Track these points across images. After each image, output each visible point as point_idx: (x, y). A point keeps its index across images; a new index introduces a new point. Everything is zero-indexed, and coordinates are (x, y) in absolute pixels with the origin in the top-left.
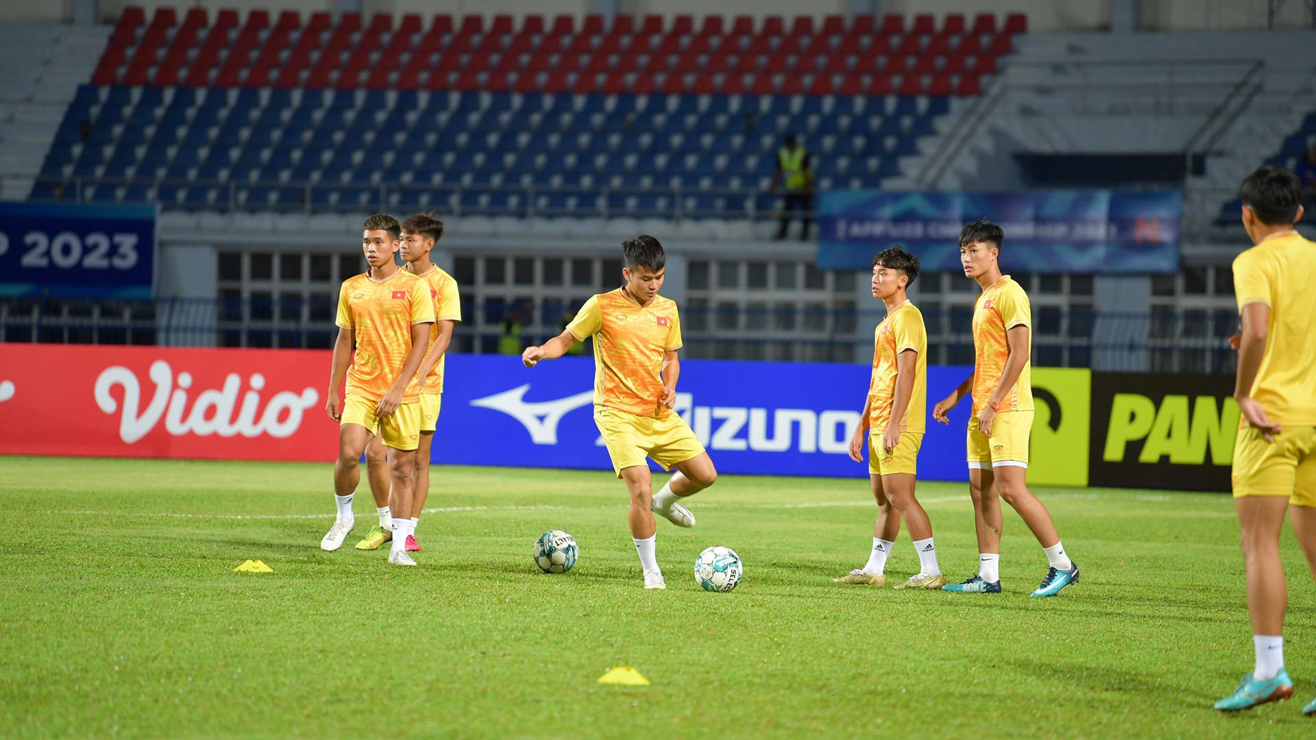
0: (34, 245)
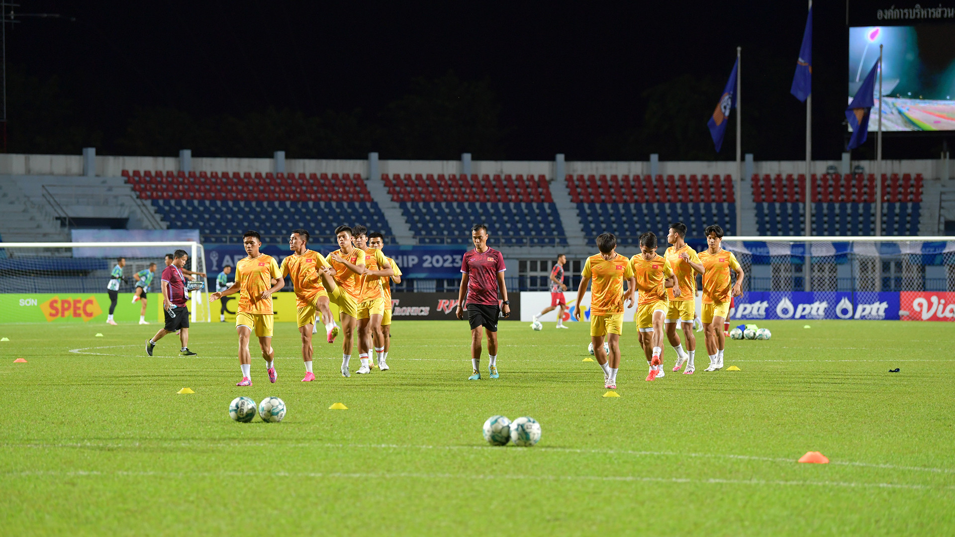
0: (427, 260)
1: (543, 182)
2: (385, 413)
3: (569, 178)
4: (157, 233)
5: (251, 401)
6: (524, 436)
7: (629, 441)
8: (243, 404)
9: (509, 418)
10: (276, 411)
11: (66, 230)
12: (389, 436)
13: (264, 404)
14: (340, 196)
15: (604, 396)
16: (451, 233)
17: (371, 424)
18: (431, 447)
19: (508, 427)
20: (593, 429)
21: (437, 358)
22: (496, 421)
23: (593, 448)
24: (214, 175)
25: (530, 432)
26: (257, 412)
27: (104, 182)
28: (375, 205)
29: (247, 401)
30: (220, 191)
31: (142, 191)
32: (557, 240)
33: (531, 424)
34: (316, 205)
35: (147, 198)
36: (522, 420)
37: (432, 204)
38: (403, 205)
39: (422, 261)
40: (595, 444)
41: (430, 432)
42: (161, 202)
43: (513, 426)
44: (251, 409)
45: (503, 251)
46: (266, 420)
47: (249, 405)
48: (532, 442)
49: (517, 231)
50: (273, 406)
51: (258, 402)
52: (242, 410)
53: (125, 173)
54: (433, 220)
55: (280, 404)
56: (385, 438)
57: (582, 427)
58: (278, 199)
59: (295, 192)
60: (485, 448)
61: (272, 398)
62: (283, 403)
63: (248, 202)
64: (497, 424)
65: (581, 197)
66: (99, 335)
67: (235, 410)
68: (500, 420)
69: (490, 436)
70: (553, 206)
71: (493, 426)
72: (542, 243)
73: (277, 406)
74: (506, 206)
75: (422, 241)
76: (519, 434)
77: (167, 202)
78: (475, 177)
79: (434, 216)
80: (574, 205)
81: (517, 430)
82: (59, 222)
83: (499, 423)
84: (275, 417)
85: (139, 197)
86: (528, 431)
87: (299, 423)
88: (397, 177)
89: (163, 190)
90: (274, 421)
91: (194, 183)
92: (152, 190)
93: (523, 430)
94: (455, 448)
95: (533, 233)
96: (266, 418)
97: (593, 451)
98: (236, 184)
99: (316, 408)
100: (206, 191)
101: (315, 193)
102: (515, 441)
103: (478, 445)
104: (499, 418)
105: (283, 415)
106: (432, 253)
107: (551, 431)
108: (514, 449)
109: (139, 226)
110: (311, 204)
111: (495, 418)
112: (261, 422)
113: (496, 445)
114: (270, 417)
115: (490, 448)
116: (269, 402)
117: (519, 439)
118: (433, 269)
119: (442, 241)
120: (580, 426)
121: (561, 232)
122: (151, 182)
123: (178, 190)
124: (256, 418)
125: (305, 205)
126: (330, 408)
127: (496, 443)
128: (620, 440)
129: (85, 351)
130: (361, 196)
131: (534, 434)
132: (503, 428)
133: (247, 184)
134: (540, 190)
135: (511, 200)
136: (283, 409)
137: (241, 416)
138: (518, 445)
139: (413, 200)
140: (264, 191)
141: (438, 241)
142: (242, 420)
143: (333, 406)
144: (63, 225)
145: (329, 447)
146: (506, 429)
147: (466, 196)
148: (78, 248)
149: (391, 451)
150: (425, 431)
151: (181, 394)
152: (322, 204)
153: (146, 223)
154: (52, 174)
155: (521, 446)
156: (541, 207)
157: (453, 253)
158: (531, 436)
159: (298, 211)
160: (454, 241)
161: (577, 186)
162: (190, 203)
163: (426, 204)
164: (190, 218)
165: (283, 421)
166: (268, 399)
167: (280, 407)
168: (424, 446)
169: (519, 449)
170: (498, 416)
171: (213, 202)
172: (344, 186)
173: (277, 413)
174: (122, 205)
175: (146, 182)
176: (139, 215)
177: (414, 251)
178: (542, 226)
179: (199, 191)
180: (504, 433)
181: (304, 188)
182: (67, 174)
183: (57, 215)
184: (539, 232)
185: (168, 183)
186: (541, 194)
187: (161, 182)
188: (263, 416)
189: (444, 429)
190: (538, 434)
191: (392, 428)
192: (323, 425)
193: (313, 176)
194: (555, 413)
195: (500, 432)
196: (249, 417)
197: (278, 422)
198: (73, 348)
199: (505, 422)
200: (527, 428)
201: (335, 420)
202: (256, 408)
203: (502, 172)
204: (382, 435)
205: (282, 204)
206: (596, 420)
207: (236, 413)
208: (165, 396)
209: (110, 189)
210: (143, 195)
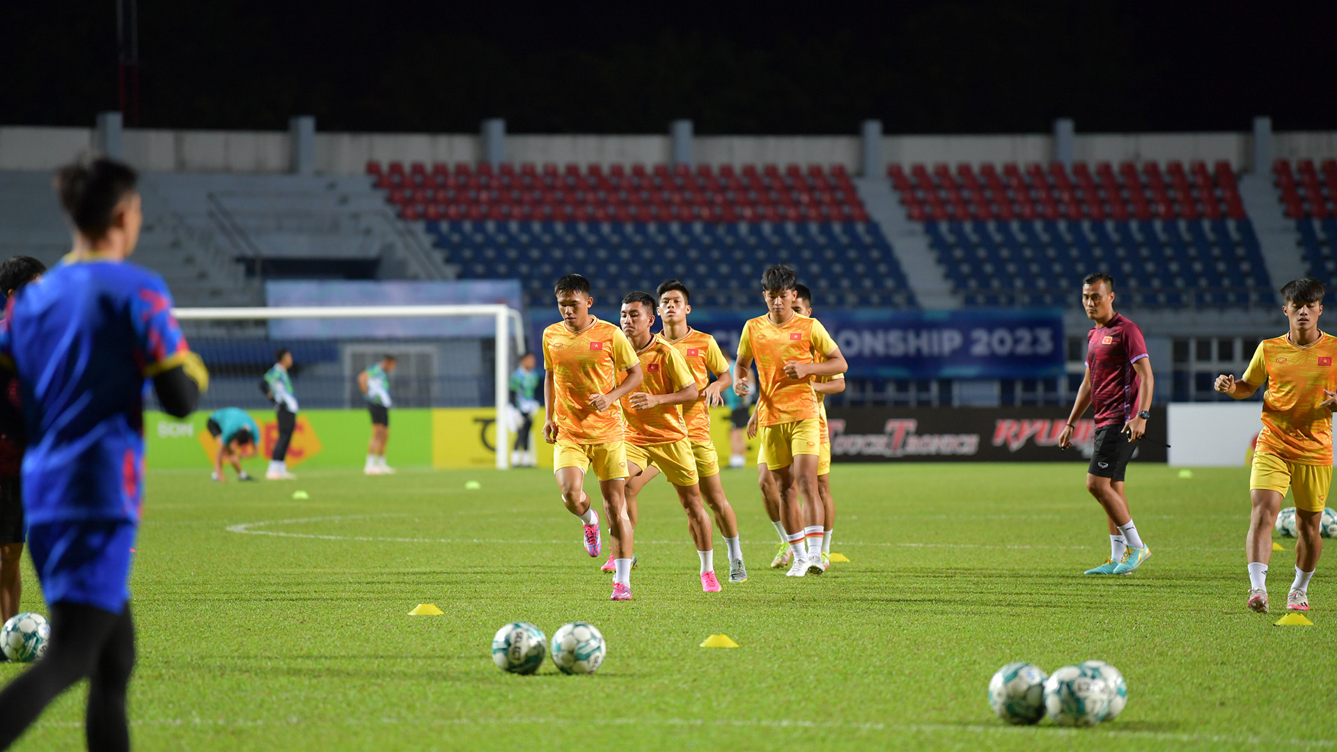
1: (1225, 176)
2: (810, 656)
3: (1282, 168)
4: (437, 288)
5: (535, 632)
6: (1074, 706)
7: (1300, 718)
8: (519, 636)
9: (1044, 669)
10: (584, 651)
11: (256, 282)
12: (803, 704)
13: (561, 637)
14: (803, 210)
15: (1276, 624)
16: (1030, 281)
17: (774, 678)
18: (881, 726)
19: (1041, 686)
20: (1230, 694)
21: (955, 543)
22: (1015, 674)
23: (1218, 733)
24: (551, 172)
25: (1085, 698)
26: (547, 654)
27: (332, 186)
28: (873, 228)
29: (527, 630)
30: (561, 203)
31: (408, 202)
32: (1254, 297)
33: (1088, 680)
34: (755, 229)
35: (417, 217)
36: (1068, 673)
37: (991, 226)
38: (930, 226)
39: (968, 342)
40: (1225, 724)
41: (889, 696)
42: (444, 226)
43: (1052, 685)
44: (535, 648)
45: (1140, 321)
46: (566, 670)
47: (532, 639)
48: (1091, 718)
49: (1168, 278)
50: (579, 642)
51: (550, 635)
52: (517, 649)
53: (372, 168)
54: (994, 257)
55: (593, 637)
56: (795, 707)
57: (1210, 689)
58: (678, 218)
59: (710, 204)
60: (992, 730)
61: (577, 626)
62: (598, 634)
63: (617, 224)
64: (1016, 680)
65: (1306, 207)
66: (301, 495)
67: (504, 649)
68: (1023, 673)
69: (1004, 704)
70: (1246, 226)
71: (1010, 685)
72: (1221, 303)
73: (587, 642)
74: (1146, 227)
75: (970, 300)
76: (1063, 702)
77: (456, 225)
78: (1081, 169)
79: (993, 248)
80: (1291, 223)
81: (1058, 692)
82: (241, 268)
83: (1021, 678)
84: (584, 663)
85: (401, 216)
86: (1081, 694)
87: (631, 675)
88: (919, 170)
89: (448, 202)
90: (581, 672)
91: (509, 188)
92: (427, 202)
93: (1072, 693)
94: (928, 730)
95: (1203, 282)
96: (566, 666)
97: (1216, 739)
98: (594, 189)
99: (674, 644)
100: (537, 203)
101: (753, 204)
102: (1056, 716)
103: (977, 723)
104: (1021, 668)
105: (600, 660)
106: (991, 326)
107: (1143, 695)
108: (1051, 732)
109: (400, 273)
110: (743, 228)
111: (1013, 667)
112: (556, 674)
113: (1016, 724)
114: (573, 662)
115: (1001, 730)
116: (572, 633)
117: (1062, 711)
118: (992, 358)
119: (1011, 301)
120: (1205, 685)
121: (1263, 278)
122: (423, 186)
123: (477, 202)
124: (546, 666)
125: (732, 229)
126: (702, 645)
127: (1016, 720)
128: (1281, 716)
129: (260, 528)
130: (846, 210)
131: (1094, 702)
132: (1030, 688)
133: (616, 189)
134: (1219, 193)
135: (1157, 215)
136: (599, 648)
137: (516, 662)
138: (1061, 725)
139: (952, 219)
140: (647, 203)
141: (1003, 299)
142: (519, 669)
143: (709, 642)
144: (250, 272)
145: (673, 726)
146: (1037, 691)
147: (1062, 209)
148: (279, 321)
149: (796, 735)
150: (880, 693)
151: (417, 616)
152: (767, 228)
153: (414, 267)
154: (227, 170)
155: (1069, 726)
156: (1220, 229)
157: (1032, 324)
158: (1088, 706)
159: (718, 243)
160: (1037, 300)
161: (1299, 184)
162: (502, 228)
163: (979, 226)
164: (501, 258)
165: (600, 671)
166: (568, 627)
167: (594, 644)
168: (868, 725)
169: (1062, 732)
170: (1018, 665)
171: (548, 222)
172: (810, 190)
173: (588, 656)
174: (368, 232)
175: (416, 187)
176: (401, 252)
177: (952, 322)
178: (1221, 267)
179: (520, 202)
180: (1033, 699)
181: (731, 195)
182: (258, 171)
183: (236, 253)
184: (1215, 279)
185: (462, 188)
186: (1220, 200)
187: (444, 186)
188: (560, 662)
189: (920, 689)
190: (1102, 701)
191: (815, 687)
192: (678, 680)
193: (749, 171)
194: (1161, 658)
195: (1024, 697)
196: (531, 664)
197: (590, 673)
198: (236, 523)
199: (1033, 676)
200: (1080, 689)
201: (704, 669)
202: (545, 645)
203: (1138, 155)
204: (789, 701)
205: (686, 228)
206: (1244, 673)
207: (506, 655)
208: (381, 621)
209: (344, 200)
210: (409, 211)
